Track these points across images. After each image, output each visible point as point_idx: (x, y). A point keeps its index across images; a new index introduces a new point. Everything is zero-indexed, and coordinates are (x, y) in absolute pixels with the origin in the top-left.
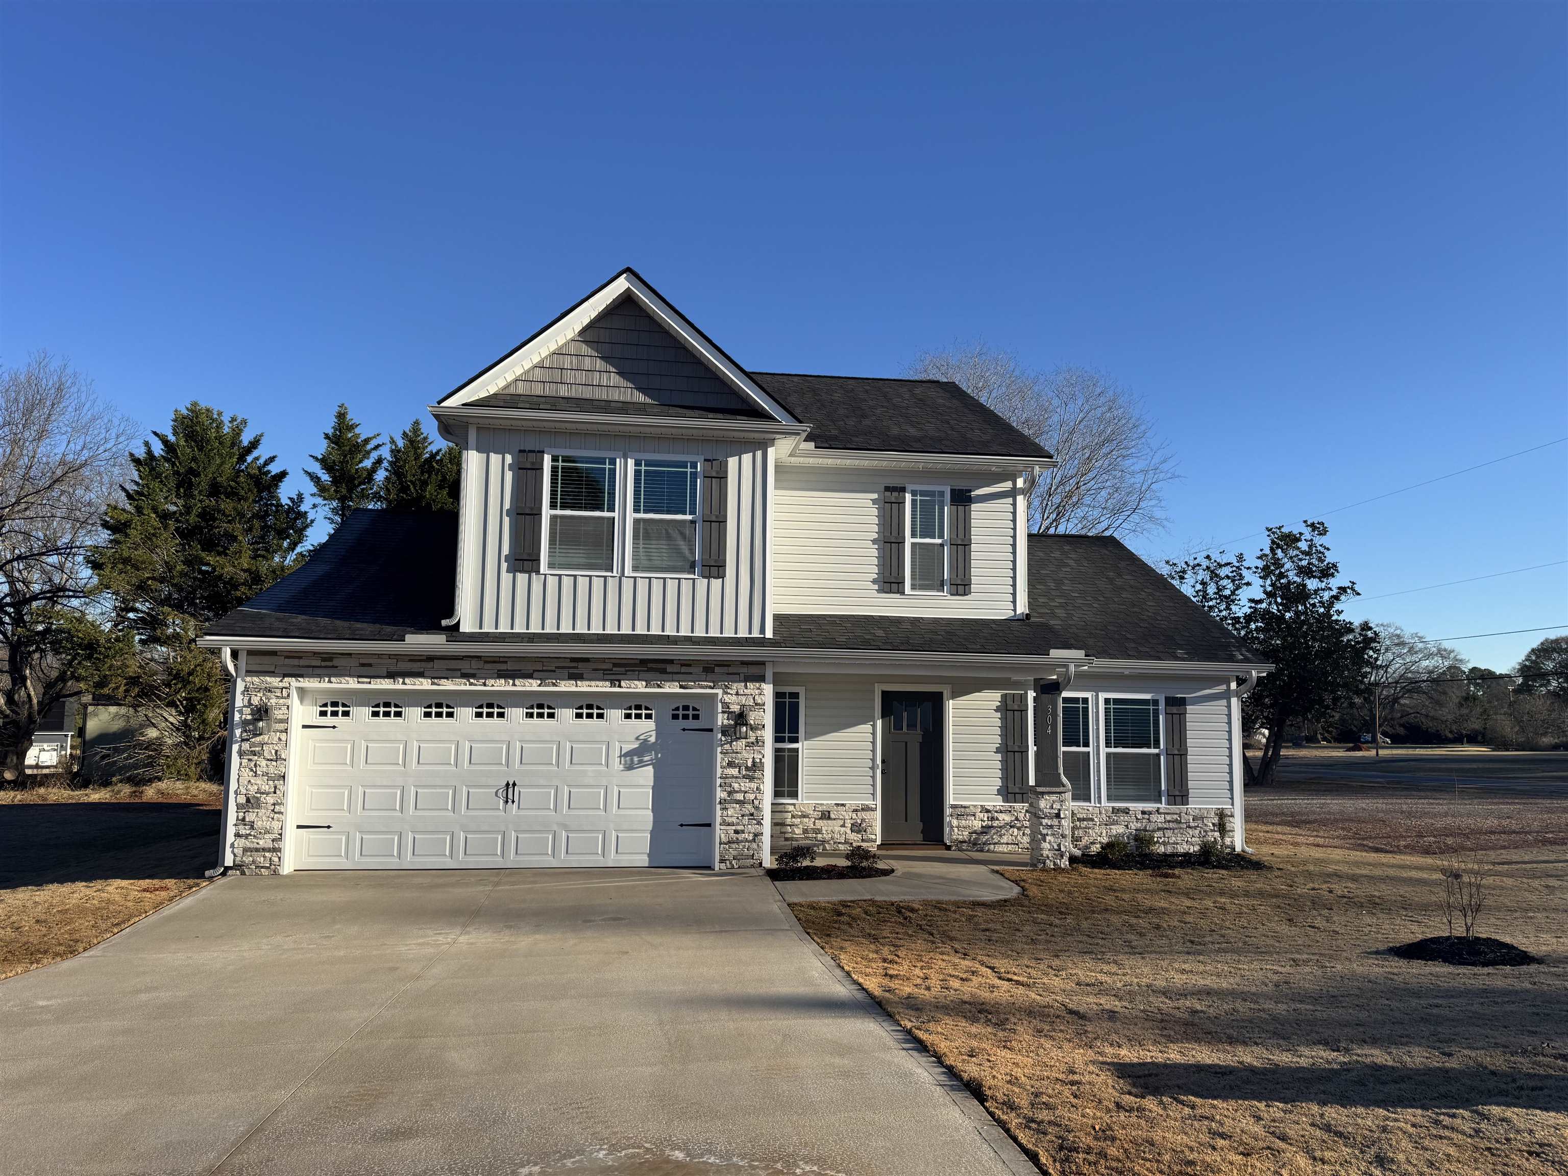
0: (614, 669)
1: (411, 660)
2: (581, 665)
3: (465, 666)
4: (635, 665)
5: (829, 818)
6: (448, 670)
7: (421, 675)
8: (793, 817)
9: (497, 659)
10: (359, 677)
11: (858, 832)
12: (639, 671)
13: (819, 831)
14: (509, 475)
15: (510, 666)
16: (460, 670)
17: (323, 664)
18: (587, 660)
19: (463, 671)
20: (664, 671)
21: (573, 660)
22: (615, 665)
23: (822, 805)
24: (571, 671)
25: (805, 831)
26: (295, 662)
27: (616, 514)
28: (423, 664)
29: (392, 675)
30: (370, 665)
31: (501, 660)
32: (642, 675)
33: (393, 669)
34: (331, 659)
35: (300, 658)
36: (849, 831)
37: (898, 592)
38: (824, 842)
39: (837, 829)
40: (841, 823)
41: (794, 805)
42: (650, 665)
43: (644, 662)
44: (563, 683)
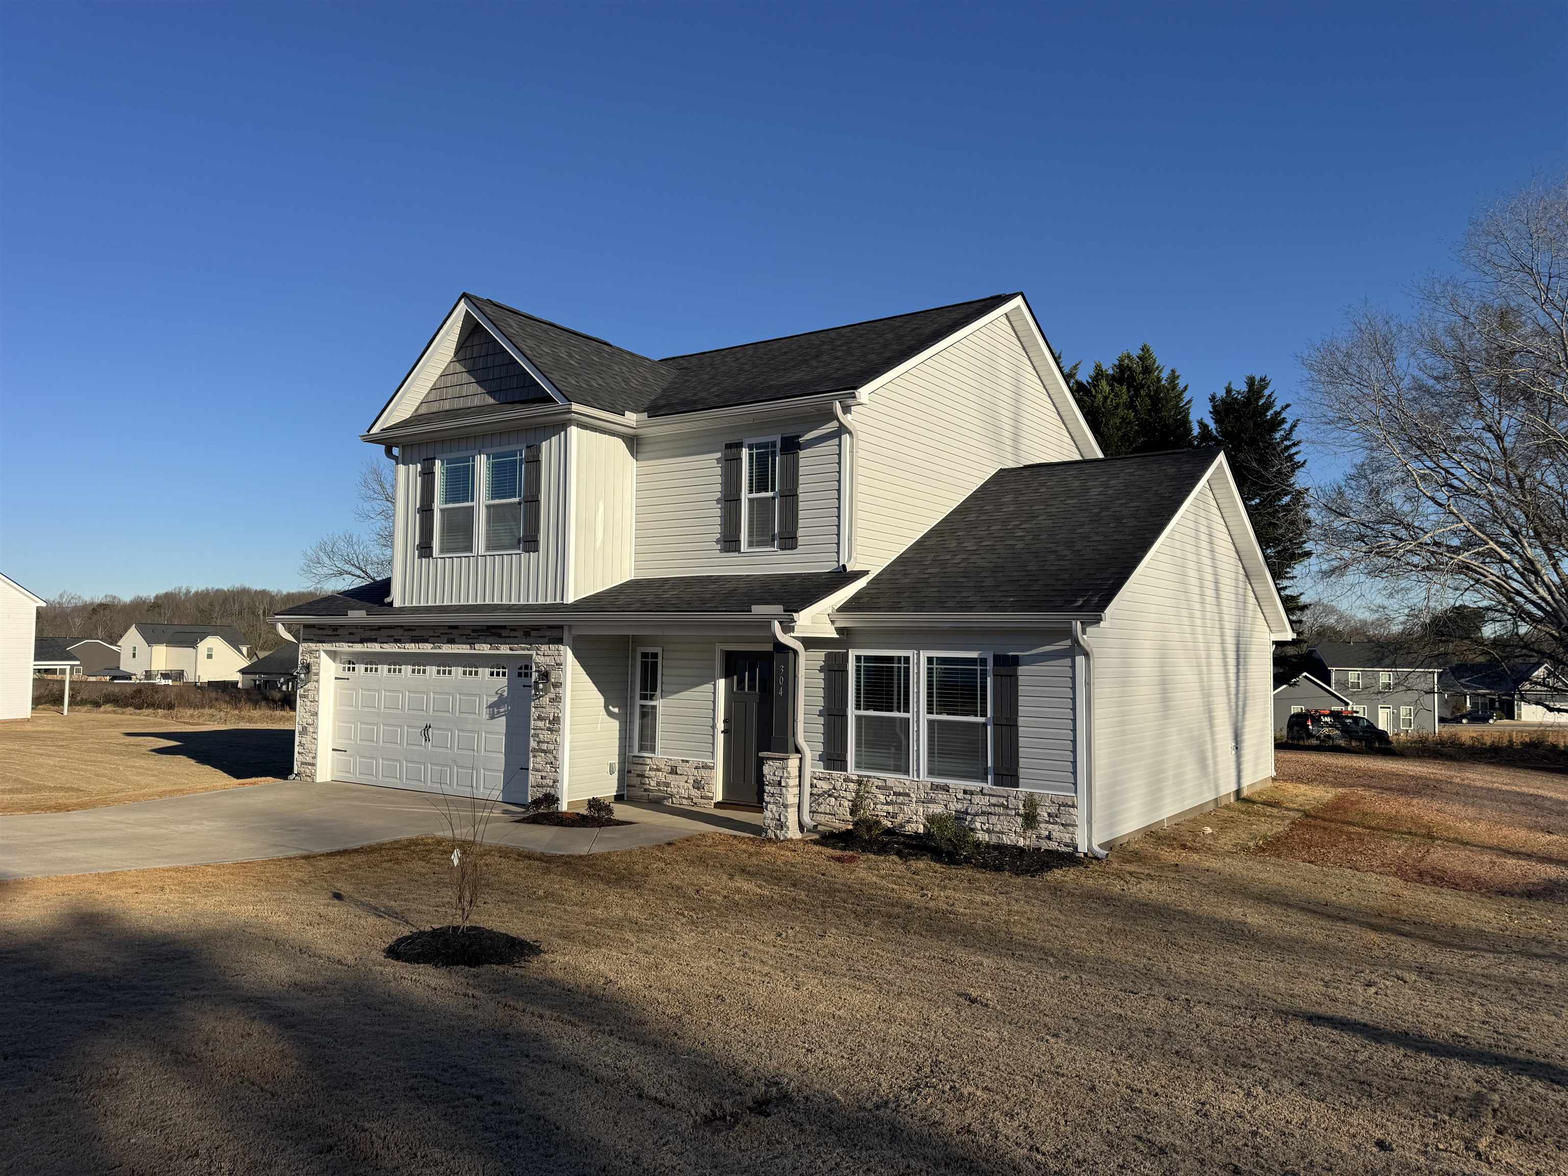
2: (454, 631)
5: (676, 773)
6: (388, 636)
8: (650, 770)
11: (698, 789)
14: (419, 479)
15: (417, 633)
17: (334, 633)
19: (395, 637)
23: (671, 760)
24: (450, 636)
26: (322, 632)
27: (474, 504)
28: (379, 632)
31: (413, 628)
32: (488, 640)
33: (362, 636)
34: (336, 630)
35: (324, 629)
36: (691, 787)
37: (735, 551)
38: (672, 796)
39: (682, 784)
40: (686, 778)
41: (651, 758)
42: (493, 631)
43: (489, 627)
44: (444, 646)
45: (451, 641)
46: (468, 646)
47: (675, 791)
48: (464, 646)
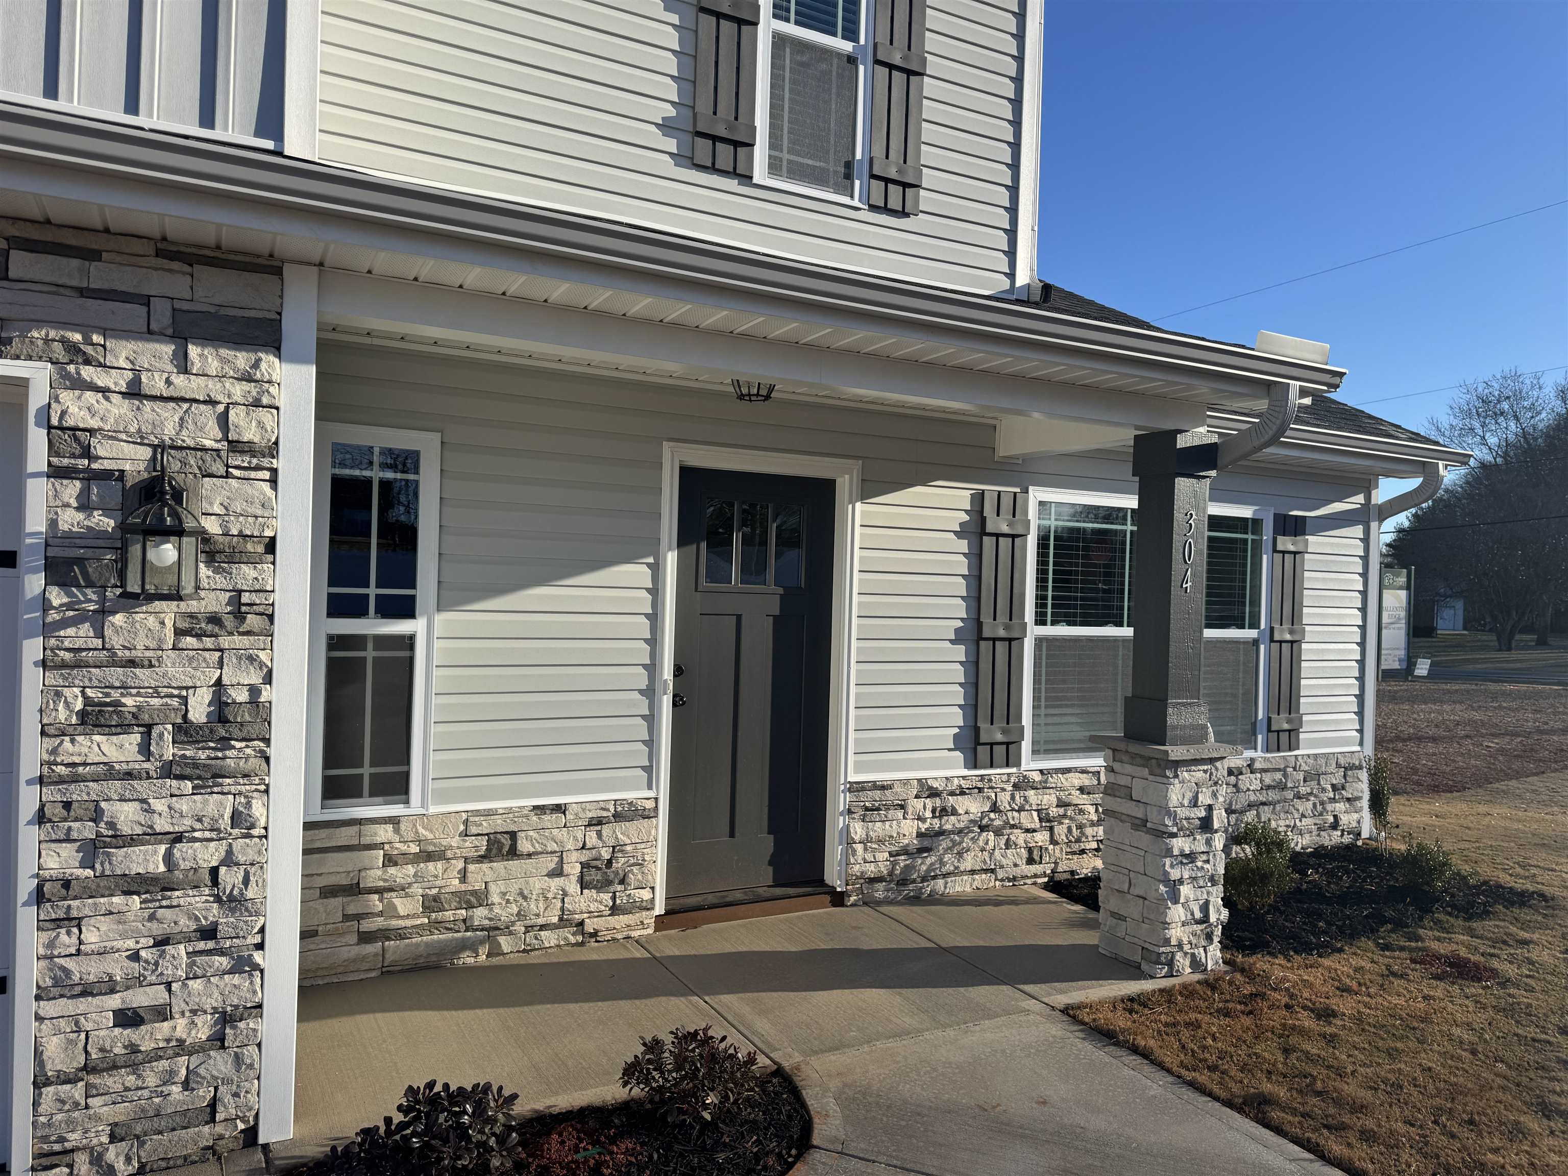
5: (513, 853)
8: (390, 861)
11: (604, 885)
13: (480, 898)
23: (489, 813)
25: (432, 904)
36: (573, 887)
37: (733, 173)
38: (493, 930)
39: (538, 884)
40: (551, 863)
41: (394, 821)
47: (504, 913)
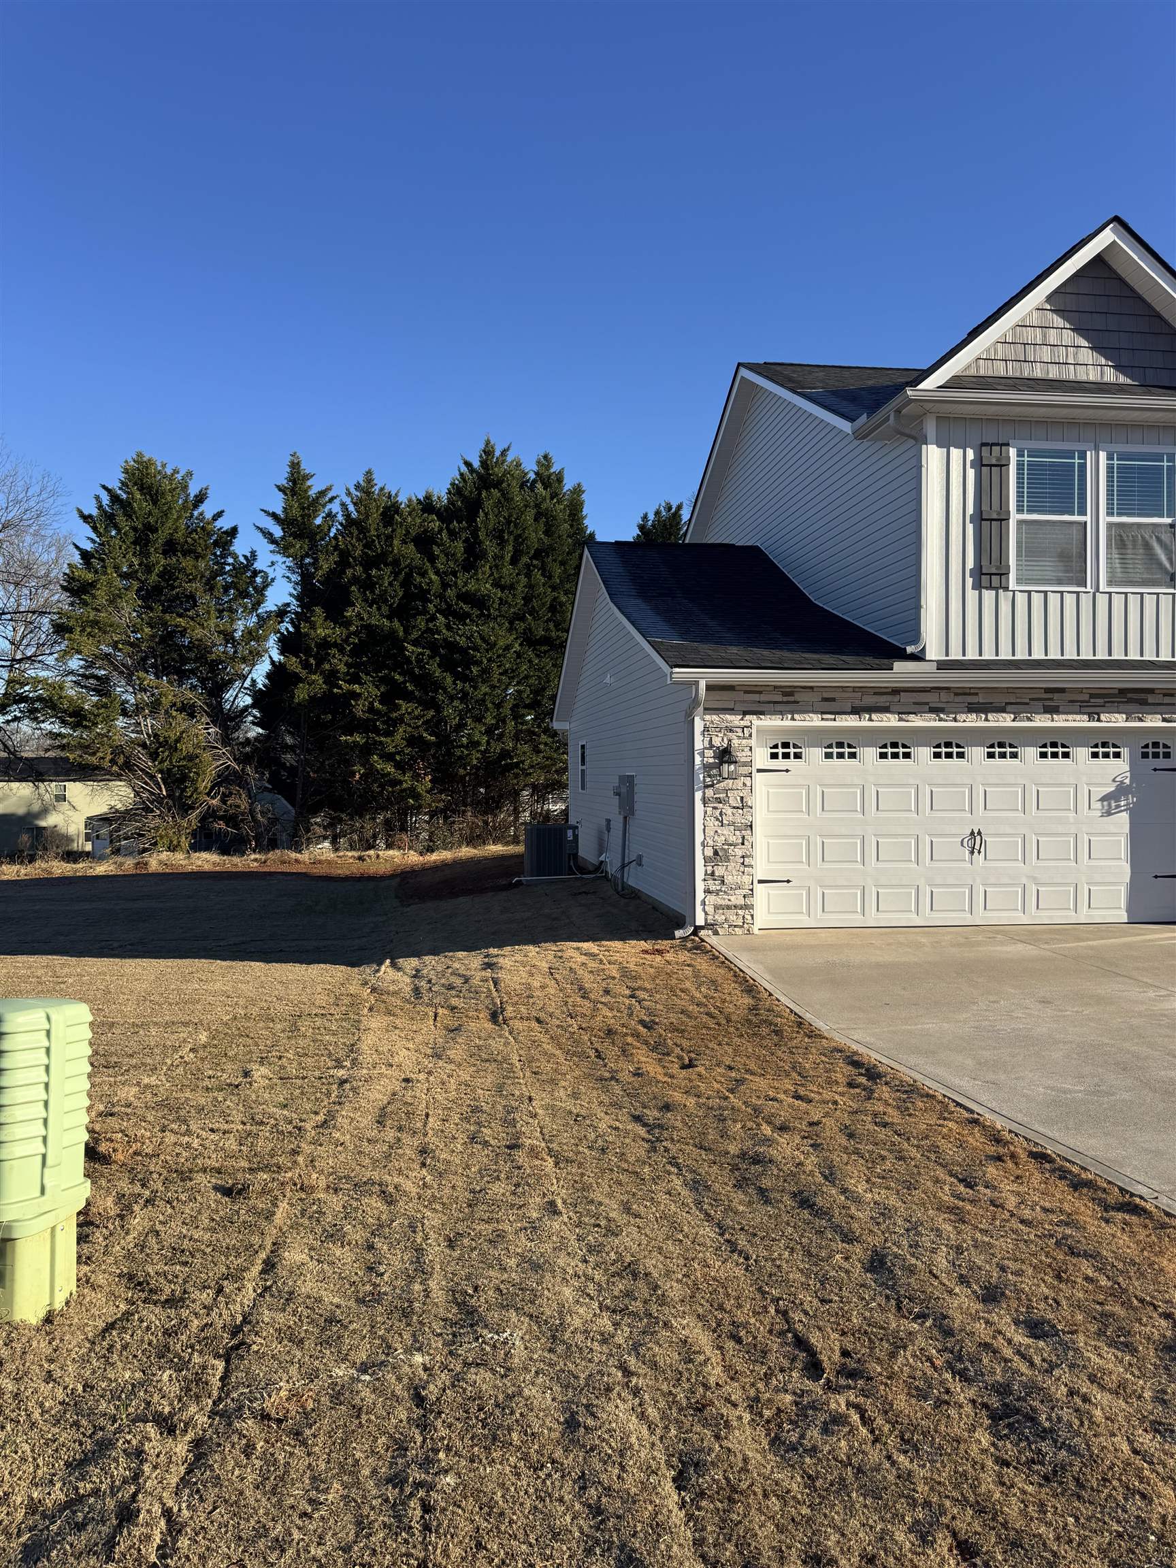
0: (1092, 700)
1: (875, 694)
2: (1056, 696)
3: (931, 698)
4: (1113, 696)
6: (915, 703)
7: (885, 710)
9: (968, 691)
10: (823, 713)
12: (1118, 702)
14: (971, 473)
15: (981, 699)
16: (927, 704)
17: (785, 699)
18: (1062, 690)
19: (931, 705)
20: (1144, 703)
21: (1047, 690)
22: (1092, 696)
24: (1048, 703)
26: (756, 697)
27: (1088, 518)
28: (889, 698)
29: (856, 711)
30: (833, 700)
31: (972, 691)
32: (1122, 707)
33: (857, 703)
34: (791, 694)
35: (760, 692)
42: (1129, 695)
43: (1122, 692)
44: (1038, 717)
45: (1052, 710)
46: (1086, 717)
48: (1078, 717)
